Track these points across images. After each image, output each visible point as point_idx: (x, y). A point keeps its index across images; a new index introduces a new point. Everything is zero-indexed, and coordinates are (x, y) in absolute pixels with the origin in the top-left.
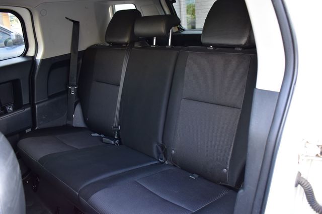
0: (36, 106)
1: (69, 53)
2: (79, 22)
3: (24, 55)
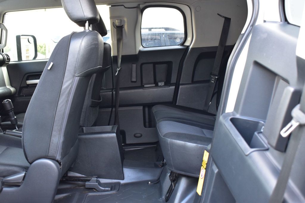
0: (180, 87)
1: (218, 45)
2: (230, 19)
3: (182, 44)
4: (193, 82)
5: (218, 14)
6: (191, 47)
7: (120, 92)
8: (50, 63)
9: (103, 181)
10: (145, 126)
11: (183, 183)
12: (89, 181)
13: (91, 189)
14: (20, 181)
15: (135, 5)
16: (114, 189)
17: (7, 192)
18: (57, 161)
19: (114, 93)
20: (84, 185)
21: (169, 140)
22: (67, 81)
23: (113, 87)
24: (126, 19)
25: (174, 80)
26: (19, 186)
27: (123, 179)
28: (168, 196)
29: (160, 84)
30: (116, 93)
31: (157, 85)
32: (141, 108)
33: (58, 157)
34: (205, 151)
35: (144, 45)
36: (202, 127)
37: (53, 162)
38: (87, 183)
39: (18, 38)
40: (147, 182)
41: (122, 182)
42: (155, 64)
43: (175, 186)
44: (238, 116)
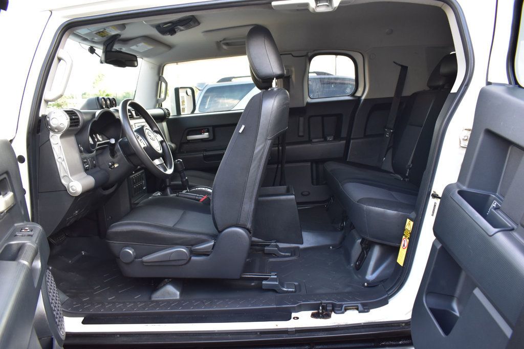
0: (352, 141)
1: (393, 96)
2: (407, 67)
3: (353, 95)
4: (365, 136)
5: (394, 62)
6: (363, 98)
7: (287, 147)
8: (242, 126)
9: (281, 245)
10: (312, 183)
11: (376, 252)
12: (268, 245)
13: (270, 254)
14: (210, 250)
15: (304, 53)
16: (295, 255)
17: (195, 261)
18: (248, 229)
19: (280, 148)
20: (263, 250)
21: (365, 207)
22: (259, 145)
23: (279, 141)
24: (293, 69)
25: (344, 134)
26: (208, 255)
27: (302, 243)
28: (359, 264)
29: (328, 139)
30: (282, 149)
31: (325, 140)
32: (309, 164)
33: (249, 226)
34: (408, 220)
35: (311, 96)
36: (390, 189)
37: (244, 231)
38: (266, 248)
39: (177, 91)
40: (328, 246)
41: (301, 246)
42: (323, 116)
43: (367, 255)
44: (464, 188)
